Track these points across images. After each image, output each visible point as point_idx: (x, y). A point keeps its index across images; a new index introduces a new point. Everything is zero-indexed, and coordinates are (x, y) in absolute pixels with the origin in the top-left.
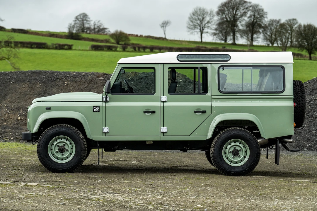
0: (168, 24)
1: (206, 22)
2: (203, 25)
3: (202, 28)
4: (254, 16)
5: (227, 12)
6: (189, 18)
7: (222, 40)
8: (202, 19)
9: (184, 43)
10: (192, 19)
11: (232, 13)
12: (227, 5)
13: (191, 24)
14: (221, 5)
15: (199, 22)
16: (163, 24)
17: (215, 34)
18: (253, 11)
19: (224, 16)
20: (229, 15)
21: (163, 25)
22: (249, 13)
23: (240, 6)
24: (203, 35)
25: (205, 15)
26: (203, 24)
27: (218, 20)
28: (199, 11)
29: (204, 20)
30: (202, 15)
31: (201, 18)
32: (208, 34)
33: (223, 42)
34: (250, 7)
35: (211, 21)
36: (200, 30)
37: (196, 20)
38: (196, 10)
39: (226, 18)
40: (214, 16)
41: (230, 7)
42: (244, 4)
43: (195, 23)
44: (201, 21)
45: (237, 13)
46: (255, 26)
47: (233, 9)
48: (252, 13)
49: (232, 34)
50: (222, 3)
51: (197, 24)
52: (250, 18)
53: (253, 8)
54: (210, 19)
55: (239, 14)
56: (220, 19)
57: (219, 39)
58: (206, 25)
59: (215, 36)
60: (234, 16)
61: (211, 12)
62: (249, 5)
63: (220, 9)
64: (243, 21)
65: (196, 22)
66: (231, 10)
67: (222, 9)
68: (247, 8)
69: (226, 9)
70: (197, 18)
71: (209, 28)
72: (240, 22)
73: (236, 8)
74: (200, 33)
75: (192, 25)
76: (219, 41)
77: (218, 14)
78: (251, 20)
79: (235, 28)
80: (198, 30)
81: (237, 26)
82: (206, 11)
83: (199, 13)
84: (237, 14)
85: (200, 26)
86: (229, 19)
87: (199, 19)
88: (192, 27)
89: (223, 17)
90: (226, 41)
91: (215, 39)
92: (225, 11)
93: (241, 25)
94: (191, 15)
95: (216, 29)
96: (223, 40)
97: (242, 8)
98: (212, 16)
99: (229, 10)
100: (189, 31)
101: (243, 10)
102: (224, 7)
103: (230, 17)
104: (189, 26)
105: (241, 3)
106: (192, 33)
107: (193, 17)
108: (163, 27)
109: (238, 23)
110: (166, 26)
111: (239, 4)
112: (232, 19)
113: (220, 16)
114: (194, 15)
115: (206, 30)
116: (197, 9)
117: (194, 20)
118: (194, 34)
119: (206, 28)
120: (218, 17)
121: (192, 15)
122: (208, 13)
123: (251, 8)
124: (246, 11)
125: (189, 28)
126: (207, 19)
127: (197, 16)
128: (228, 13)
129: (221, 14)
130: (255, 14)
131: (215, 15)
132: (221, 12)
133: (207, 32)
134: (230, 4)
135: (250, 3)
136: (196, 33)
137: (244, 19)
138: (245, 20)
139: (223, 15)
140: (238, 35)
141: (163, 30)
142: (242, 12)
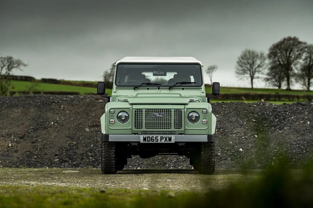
0: (215, 70)
1: (256, 66)
2: (254, 70)
3: (253, 72)
4: (310, 58)
5: (279, 55)
6: (238, 62)
7: (275, 85)
8: (252, 62)
9: (232, 90)
10: (240, 64)
11: (285, 55)
12: (279, 47)
13: (240, 68)
14: (272, 47)
15: (248, 66)
16: (209, 69)
17: (267, 80)
18: (308, 53)
19: (277, 59)
20: (282, 58)
21: (208, 71)
22: (304, 55)
23: (294, 47)
24: (254, 80)
25: (255, 59)
26: (254, 68)
27: (269, 64)
28: (248, 54)
29: (255, 64)
30: (252, 58)
31: (250, 61)
32: (260, 80)
33: (277, 88)
34: (306, 47)
35: (261, 65)
36: (250, 75)
37: (245, 63)
38: (244, 53)
39: (279, 61)
40: (265, 59)
41: (283, 48)
42: (298, 45)
43: (244, 68)
44: (251, 65)
45: (291, 55)
46: (311, 69)
47: (286, 50)
48: (308, 55)
49: (286, 79)
50: (273, 45)
51: (246, 69)
52: (305, 61)
53: (308, 49)
54: (261, 63)
55: (293, 57)
56: (272, 63)
57: (272, 86)
58: (257, 69)
59: (268, 82)
60: (288, 58)
61: (262, 54)
62: (304, 46)
63: (271, 51)
64: (297, 64)
65: (246, 66)
66: (284, 52)
67: (274, 51)
68: (301, 50)
69: (278, 51)
70: (246, 62)
71: (260, 73)
72: (295, 65)
73: (289, 50)
74: (250, 79)
75: (241, 70)
76: (271, 87)
77: (270, 56)
78: (307, 62)
79: (289, 72)
80: (248, 75)
81: (292, 70)
82: (255, 54)
83: (248, 56)
84: (291, 57)
85: (250, 71)
86: (282, 63)
87: (248, 63)
88: (241, 72)
89: (275, 60)
90: (280, 86)
91: (268, 85)
92: (277, 53)
93: (297, 68)
94: (239, 59)
95: (268, 74)
96: (277, 86)
97: (296, 50)
98: (263, 59)
99: (281, 52)
100: (238, 77)
101: (297, 51)
102: (276, 48)
103: (283, 59)
104: (237, 71)
105: (295, 44)
106: (241, 79)
107: (242, 61)
108: (209, 72)
109: (292, 66)
110: (212, 72)
111: (293, 45)
112: (286, 62)
113: (271, 59)
114: (242, 58)
115: (256, 75)
116: (246, 52)
117: (243, 65)
118: (244, 80)
119: (257, 73)
120: (269, 60)
121: (241, 58)
122: (258, 56)
123: (306, 50)
124: (301, 53)
125: (238, 73)
126: (258, 62)
127: (246, 60)
128: (281, 55)
129: (272, 56)
130: (311, 55)
131: (267, 58)
132: (273, 55)
133: (258, 77)
134: (283, 45)
135: (305, 43)
136: (245, 78)
137: (298, 62)
138: (300, 63)
139: (275, 58)
140: (293, 79)
141: (209, 76)
142: (297, 53)
